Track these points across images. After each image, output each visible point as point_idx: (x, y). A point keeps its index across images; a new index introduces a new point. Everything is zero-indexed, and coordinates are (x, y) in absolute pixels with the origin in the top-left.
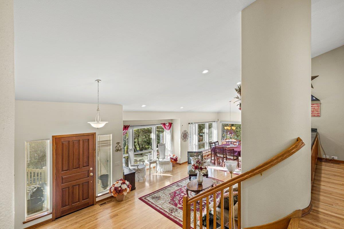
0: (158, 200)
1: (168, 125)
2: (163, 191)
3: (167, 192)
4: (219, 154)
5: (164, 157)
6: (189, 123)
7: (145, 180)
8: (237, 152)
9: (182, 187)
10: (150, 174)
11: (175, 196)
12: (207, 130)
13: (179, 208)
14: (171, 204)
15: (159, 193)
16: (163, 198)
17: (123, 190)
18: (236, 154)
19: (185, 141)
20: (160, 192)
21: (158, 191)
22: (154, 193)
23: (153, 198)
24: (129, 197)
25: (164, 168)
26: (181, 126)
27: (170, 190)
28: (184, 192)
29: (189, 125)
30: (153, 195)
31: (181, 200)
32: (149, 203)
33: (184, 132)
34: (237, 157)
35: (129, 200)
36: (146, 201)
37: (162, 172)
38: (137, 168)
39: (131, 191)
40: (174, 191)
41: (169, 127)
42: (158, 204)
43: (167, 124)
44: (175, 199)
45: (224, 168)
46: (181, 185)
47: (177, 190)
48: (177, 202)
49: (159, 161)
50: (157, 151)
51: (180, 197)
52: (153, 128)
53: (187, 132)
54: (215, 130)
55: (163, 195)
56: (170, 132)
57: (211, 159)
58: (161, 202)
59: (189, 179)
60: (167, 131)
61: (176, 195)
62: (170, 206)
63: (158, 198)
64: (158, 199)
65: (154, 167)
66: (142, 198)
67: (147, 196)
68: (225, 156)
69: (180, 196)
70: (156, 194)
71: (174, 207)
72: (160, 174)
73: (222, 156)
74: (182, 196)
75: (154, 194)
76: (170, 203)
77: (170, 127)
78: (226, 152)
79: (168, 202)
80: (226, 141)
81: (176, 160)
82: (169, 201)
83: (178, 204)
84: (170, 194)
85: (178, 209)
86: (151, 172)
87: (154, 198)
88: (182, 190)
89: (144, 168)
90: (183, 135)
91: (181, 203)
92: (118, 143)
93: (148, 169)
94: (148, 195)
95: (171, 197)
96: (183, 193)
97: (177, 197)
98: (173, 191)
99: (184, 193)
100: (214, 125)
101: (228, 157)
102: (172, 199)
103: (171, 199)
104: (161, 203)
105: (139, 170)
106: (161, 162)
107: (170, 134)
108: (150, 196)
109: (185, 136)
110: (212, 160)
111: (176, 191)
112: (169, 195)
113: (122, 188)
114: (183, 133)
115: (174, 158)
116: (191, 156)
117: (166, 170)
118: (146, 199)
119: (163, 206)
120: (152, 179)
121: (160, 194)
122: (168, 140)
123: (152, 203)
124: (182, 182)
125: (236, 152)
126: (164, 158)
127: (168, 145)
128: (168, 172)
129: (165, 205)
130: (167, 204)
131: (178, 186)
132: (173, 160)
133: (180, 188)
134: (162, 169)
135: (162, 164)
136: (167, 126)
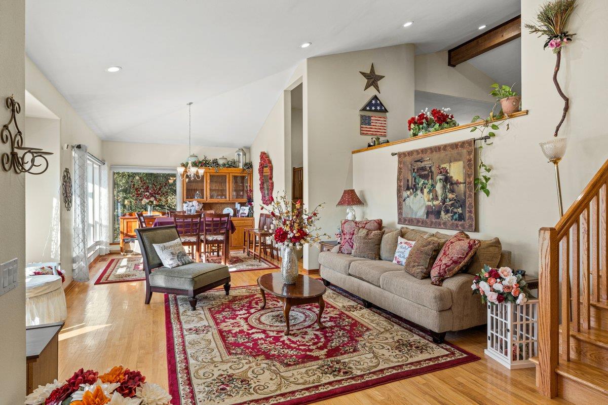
19: (68, 208)
33: (65, 173)
40: (221, 343)
46: (200, 326)
53: (69, 178)
74: (270, 339)
79: (280, 366)
90: (65, 184)
96: (250, 334)
98: (222, 346)
109: (68, 190)
112: (241, 356)
114: (65, 177)
129: (298, 376)
131: (197, 331)
133: (214, 330)
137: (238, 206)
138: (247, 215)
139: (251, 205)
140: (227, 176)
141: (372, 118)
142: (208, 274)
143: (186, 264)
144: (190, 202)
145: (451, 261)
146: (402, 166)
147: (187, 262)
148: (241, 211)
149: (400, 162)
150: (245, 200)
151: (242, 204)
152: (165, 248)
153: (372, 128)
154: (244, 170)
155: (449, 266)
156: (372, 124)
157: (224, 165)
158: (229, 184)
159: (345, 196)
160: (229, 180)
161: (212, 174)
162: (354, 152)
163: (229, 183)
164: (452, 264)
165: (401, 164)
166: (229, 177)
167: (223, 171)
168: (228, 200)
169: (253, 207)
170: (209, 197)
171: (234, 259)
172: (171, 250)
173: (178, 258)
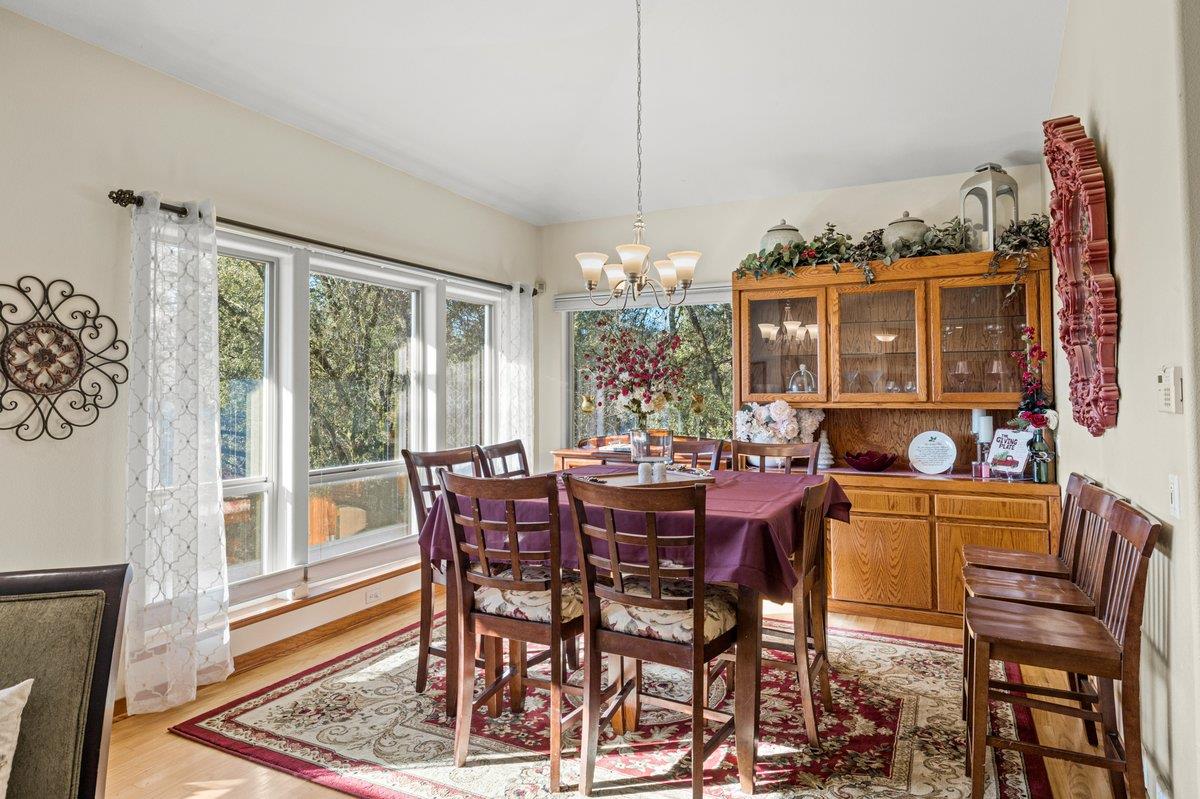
4: (503, 586)
8: (744, 532)
12: (432, 353)
18: (727, 566)
19: (43, 428)
34: (733, 606)
53: (81, 314)
54: (510, 360)
57: (426, 651)
68: (572, 610)
73: (536, 606)
78: (589, 545)
80: (602, 449)
100: (507, 315)
101: (618, 617)
110: (433, 659)
125: (727, 529)
137: (981, 426)
138: (1019, 469)
139: (1041, 422)
140: (919, 294)
144: (762, 404)
148: (996, 451)
150: (1012, 399)
151: (1000, 419)
157: (904, 247)
158: (927, 331)
160: (926, 310)
161: (848, 291)
163: (927, 321)
166: (926, 298)
167: (895, 270)
168: (923, 398)
169: (1052, 433)
170: (836, 387)
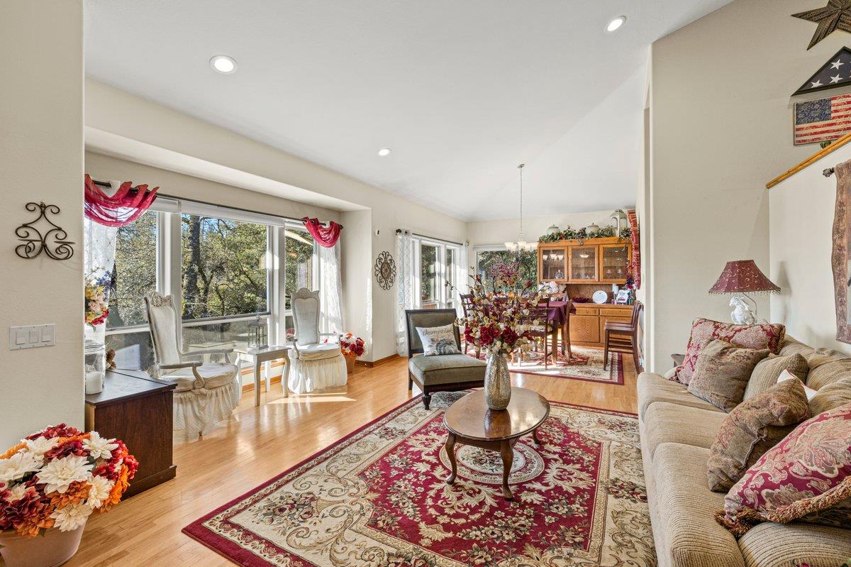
0: (304, 520)
1: (328, 226)
2: (325, 464)
3: (345, 466)
5: (314, 341)
6: (399, 231)
7: (233, 429)
9: (407, 435)
10: (258, 404)
11: (389, 480)
12: (443, 266)
13: (436, 546)
14: (382, 529)
15: (309, 477)
16: (331, 503)
17: (49, 501)
19: (386, 287)
20: (310, 472)
21: (300, 468)
22: (278, 481)
23: (276, 512)
24: (120, 534)
25: (315, 374)
26: (373, 234)
27: (358, 457)
28: (424, 457)
29: (400, 236)
30: (277, 495)
31: (424, 495)
32: (249, 547)
33: (381, 256)
35: (115, 551)
36: (233, 536)
37: (308, 390)
38: (192, 377)
39: (127, 495)
40: (378, 456)
41: (331, 236)
42: (308, 548)
43: (325, 225)
44: (394, 498)
45: (515, 364)
46: (399, 427)
47: (393, 451)
48: (409, 510)
49: (298, 351)
50: (288, 319)
51: (415, 484)
52: (271, 228)
53: (390, 260)
55: (328, 486)
56: (336, 253)
58: (322, 527)
59: (422, 404)
60: (323, 249)
61: (394, 473)
62: (383, 546)
63: (306, 506)
64: (302, 511)
65: (276, 380)
66: (206, 524)
67: (236, 507)
69: (411, 476)
70: (288, 488)
71: (408, 547)
72: (299, 401)
74: (423, 478)
75: (279, 487)
76: (373, 524)
77: (335, 238)
79: (365, 519)
81: (358, 348)
82: (369, 514)
83: (422, 525)
84: (362, 474)
85: (430, 554)
86: (262, 396)
87: (282, 510)
88: (412, 449)
89: (232, 375)
90: (380, 266)
91: (432, 511)
92: (43, 208)
93: (248, 388)
94: (248, 501)
95: (372, 490)
96: (420, 460)
97: (402, 483)
98: (373, 460)
99: (428, 462)
100: (460, 253)
102: (382, 502)
103: (375, 502)
104: (323, 535)
105: (199, 387)
106: (305, 353)
107: (333, 259)
108: (258, 505)
109: (385, 271)
111: (387, 455)
112: (362, 482)
113: (41, 488)
114: (380, 259)
115: (353, 340)
116: (421, 325)
117: (323, 386)
118: (234, 526)
119: (340, 557)
120: (265, 420)
121: (312, 482)
122: (328, 283)
123: (270, 544)
124: (399, 417)
126: (317, 343)
127: (330, 300)
128: (333, 389)
129: (351, 548)
130: (360, 538)
131: (388, 433)
132: (348, 350)
133: (399, 440)
134: (308, 382)
135: (310, 360)
136: (325, 230)
137: (615, 289)
138: (625, 301)
139: (632, 287)
140: (596, 249)
141: (833, 102)
142: (451, 371)
143: (445, 354)
144: (547, 282)
145: (784, 476)
146: (844, 196)
147: (447, 352)
148: (619, 296)
149: (841, 189)
150: (624, 281)
151: (620, 286)
152: (427, 333)
153: (832, 125)
154: (620, 239)
155: (773, 486)
156: (833, 115)
157: (592, 235)
158: (599, 260)
159: (725, 276)
160: (599, 254)
161: (575, 247)
162: (769, 186)
163: (599, 257)
164: (783, 483)
165: (842, 193)
166: (599, 250)
167: (589, 242)
168: (597, 280)
169: (635, 291)
170: (570, 277)
171: (579, 360)
172: (432, 336)
173: (437, 346)
